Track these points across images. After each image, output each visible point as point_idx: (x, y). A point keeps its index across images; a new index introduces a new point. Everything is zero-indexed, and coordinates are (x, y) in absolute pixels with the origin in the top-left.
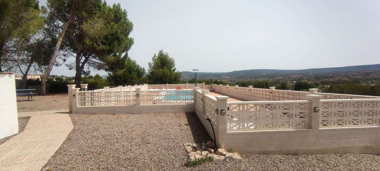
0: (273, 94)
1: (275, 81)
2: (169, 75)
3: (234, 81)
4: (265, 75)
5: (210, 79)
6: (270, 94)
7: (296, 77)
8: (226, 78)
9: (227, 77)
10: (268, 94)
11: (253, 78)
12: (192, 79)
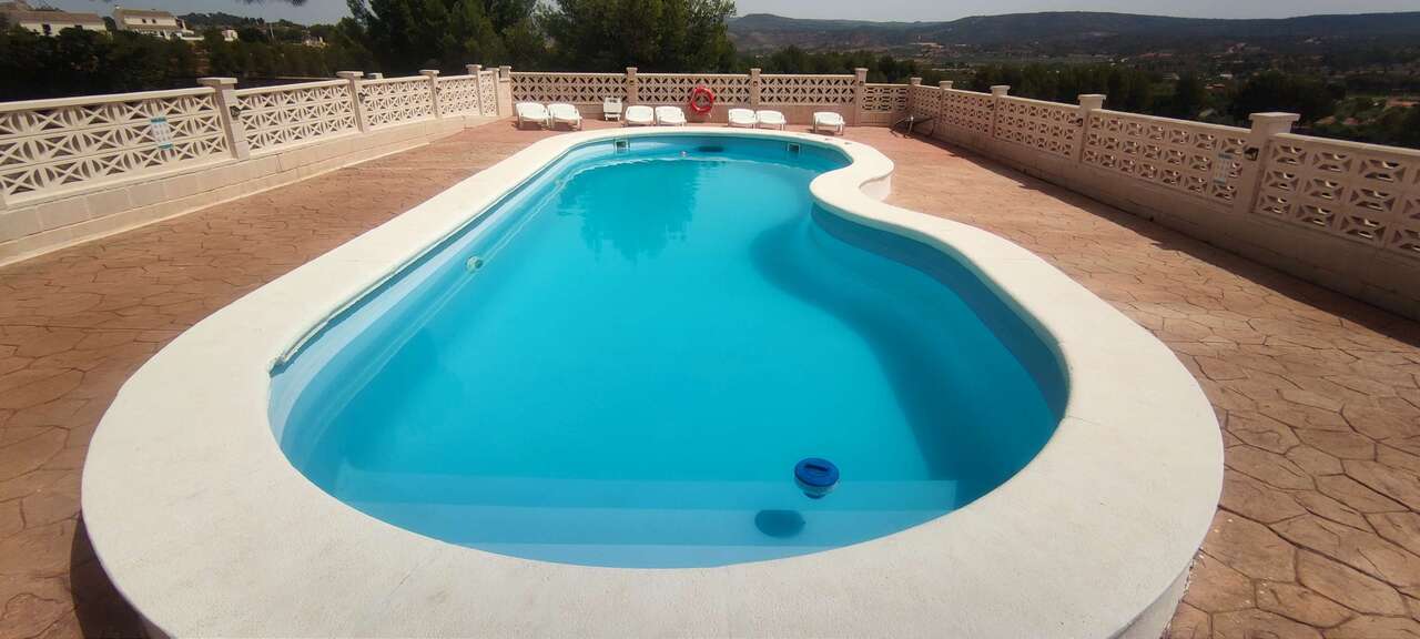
0: (1086, 129)
1: (1137, 67)
2: (660, 14)
3: (962, 65)
4: (1099, 38)
5: (862, 52)
6: (1074, 127)
7: (1235, 56)
8: (930, 47)
9: (933, 45)
10: (1064, 125)
11: (1043, 52)
12: (787, 47)
